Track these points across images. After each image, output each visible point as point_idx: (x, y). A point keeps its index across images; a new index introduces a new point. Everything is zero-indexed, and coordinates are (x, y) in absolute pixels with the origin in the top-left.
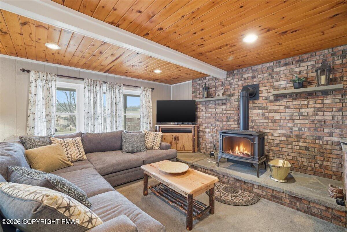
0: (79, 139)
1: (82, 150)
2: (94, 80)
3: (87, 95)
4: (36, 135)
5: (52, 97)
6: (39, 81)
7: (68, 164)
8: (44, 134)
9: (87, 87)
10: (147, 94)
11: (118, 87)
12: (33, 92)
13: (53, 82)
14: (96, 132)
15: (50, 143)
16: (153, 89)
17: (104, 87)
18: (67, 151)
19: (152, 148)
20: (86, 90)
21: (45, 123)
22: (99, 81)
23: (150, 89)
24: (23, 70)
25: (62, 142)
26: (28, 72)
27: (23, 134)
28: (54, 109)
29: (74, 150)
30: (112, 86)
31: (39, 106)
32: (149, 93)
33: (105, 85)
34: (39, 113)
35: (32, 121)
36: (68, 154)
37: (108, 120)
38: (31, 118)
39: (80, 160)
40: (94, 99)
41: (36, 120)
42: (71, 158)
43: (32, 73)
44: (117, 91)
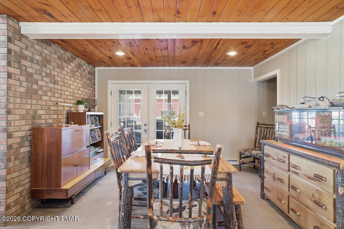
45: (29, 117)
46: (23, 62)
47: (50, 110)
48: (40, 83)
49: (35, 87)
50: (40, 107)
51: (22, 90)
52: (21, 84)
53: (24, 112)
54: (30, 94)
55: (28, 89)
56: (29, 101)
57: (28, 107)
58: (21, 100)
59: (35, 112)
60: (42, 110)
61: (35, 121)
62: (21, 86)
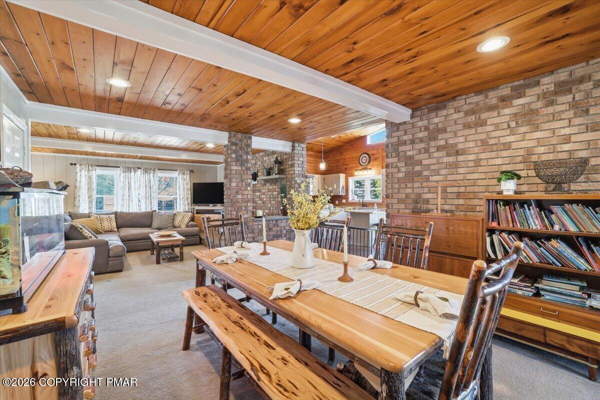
0: (113, 216)
1: (114, 224)
2: (128, 168)
3: (122, 181)
4: (81, 212)
5: (93, 183)
6: (83, 171)
7: (100, 232)
8: (87, 212)
9: (122, 174)
10: (185, 176)
11: (152, 171)
12: (78, 180)
13: (94, 172)
14: (131, 211)
15: (90, 217)
16: (192, 171)
17: (139, 172)
18: (101, 223)
19: (180, 227)
20: (122, 176)
21: (87, 204)
22: (134, 168)
23: (189, 172)
24: (72, 164)
25: (98, 216)
26: (75, 164)
27: (71, 211)
28: (95, 192)
29: (107, 223)
30: (146, 171)
31: (83, 190)
32: (187, 177)
33: (139, 170)
34: (83, 196)
35: (78, 202)
36: (101, 225)
37: (143, 202)
38: (77, 199)
39: (111, 231)
40: (129, 183)
41: (80, 201)
42: (104, 229)
43: (78, 166)
44: (152, 175)
45: (410, 201)
46: (402, 148)
47: (447, 193)
48: (425, 162)
49: (418, 168)
50: (426, 190)
51: (401, 175)
52: (399, 170)
53: (404, 196)
54: (411, 176)
55: (407, 174)
56: (409, 185)
57: (410, 191)
58: (400, 185)
59: (419, 195)
60: (429, 193)
61: (419, 206)
62: (399, 171)
